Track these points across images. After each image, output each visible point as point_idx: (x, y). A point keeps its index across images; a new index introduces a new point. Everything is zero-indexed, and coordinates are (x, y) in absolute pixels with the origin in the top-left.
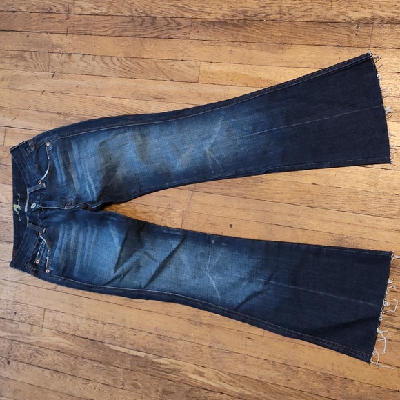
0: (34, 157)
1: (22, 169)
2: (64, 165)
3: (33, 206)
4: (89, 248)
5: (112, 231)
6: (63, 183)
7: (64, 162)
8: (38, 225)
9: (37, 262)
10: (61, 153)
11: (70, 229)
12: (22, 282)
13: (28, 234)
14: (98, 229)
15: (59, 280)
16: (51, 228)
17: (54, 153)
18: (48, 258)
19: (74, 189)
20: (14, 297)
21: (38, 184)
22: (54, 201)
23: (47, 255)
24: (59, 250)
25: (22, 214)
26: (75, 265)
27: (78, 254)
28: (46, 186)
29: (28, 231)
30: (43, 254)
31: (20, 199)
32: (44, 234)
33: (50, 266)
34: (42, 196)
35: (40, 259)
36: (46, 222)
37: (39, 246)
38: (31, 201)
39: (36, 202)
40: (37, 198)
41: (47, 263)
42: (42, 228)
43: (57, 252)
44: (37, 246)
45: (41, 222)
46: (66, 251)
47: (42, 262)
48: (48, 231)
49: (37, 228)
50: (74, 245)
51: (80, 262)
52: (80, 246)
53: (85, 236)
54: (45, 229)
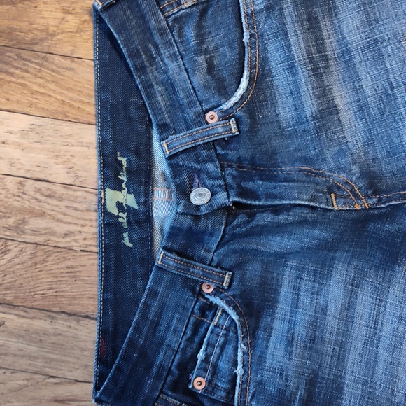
0: (190, 32)
1: (142, 69)
2: (312, 60)
3: (200, 197)
6: (300, 120)
7: (309, 53)
9: (198, 384)
10: (301, 21)
11: (323, 274)
13: (161, 290)
16: (254, 270)
17: (273, 22)
18: (239, 371)
19: (342, 141)
21: (207, 123)
22: (286, 180)
23: (237, 361)
24: (283, 347)
25: (138, 222)
26: (343, 394)
27: (351, 357)
28: (239, 131)
29: (161, 278)
30: (218, 358)
31: (129, 171)
32: (226, 290)
33: (251, 400)
34: (226, 166)
35: (208, 377)
36: (235, 252)
37: (202, 330)
38: (184, 180)
39: (209, 182)
40: (210, 169)
41: (238, 389)
42: (218, 270)
43: (275, 352)
44: (195, 332)
45: (215, 251)
46: (310, 348)
47: (216, 385)
48: (241, 281)
49: (196, 271)
50: (339, 329)
51: (360, 386)
52: (360, 331)
53: (381, 301)
54: (231, 273)
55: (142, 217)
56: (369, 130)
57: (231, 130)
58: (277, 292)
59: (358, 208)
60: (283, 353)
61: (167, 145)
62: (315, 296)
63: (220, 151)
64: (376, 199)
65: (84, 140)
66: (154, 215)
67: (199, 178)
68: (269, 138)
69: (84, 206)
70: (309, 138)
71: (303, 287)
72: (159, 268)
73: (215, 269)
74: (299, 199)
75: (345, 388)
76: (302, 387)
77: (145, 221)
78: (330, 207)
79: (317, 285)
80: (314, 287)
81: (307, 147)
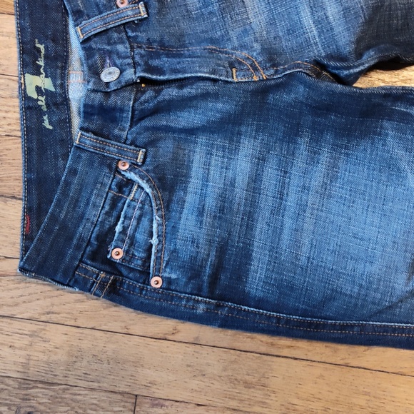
3: (110, 75)
4: (302, 208)
5: (399, 152)
6: (206, 3)
8: (118, 139)
9: (116, 254)
12: (54, 317)
13: (80, 167)
14: (335, 147)
15: (201, 308)
16: (167, 147)
18: (154, 240)
20: (25, 365)
21: (118, 7)
22: (190, 56)
23: (152, 232)
24: (194, 217)
25: (56, 104)
26: (251, 260)
27: (259, 226)
28: (148, 14)
29: (79, 157)
30: (135, 230)
31: (46, 57)
32: (140, 166)
33: (165, 267)
34: (135, 47)
35: (125, 247)
36: (147, 129)
37: (120, 204)
38: (95, 61)
39: (118, 62)
40: (120, 50)
41: (153, 257)
42: (133, 147)
43: (187, 222)
44: (113, 206)
45: (129, 130)
46: (220, 218)
47: (133, 254)
48: (154, 157)
49: (112, 149)
50: (246, 200)
51: (267, 252)
52: (266, 202)
53: (286, 172)
54: (144, 150)
55: (59, 100)
56: (271, 10)
57: (140, 13)
58: (189, 168)
59: (256, 80)
60: (194, 223)
61: (81, 30)
62: (224, 170)
63: (130, 34)
64: (273, 71)
65: (5, 30)
66: (70, 97)
67: (109, 59)
68: (177, 21)
69: (8, 93)
70: (214, 19)
71: (213, 162)
72: (77, 148)
73: (129, 147)
74: (200, 72)
75: (254, 254)
76: (213, 253)
77: (62, 104)
78: (230, 80)
79: (226, 160)
80: (223, 162)
81: (213, 28)
